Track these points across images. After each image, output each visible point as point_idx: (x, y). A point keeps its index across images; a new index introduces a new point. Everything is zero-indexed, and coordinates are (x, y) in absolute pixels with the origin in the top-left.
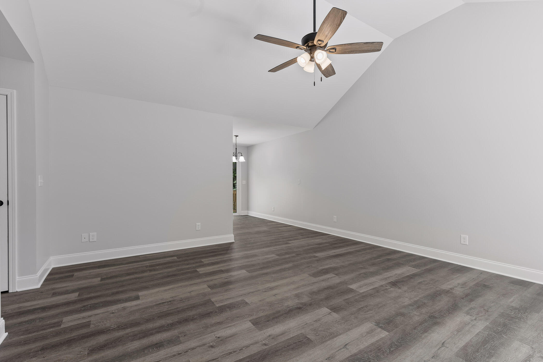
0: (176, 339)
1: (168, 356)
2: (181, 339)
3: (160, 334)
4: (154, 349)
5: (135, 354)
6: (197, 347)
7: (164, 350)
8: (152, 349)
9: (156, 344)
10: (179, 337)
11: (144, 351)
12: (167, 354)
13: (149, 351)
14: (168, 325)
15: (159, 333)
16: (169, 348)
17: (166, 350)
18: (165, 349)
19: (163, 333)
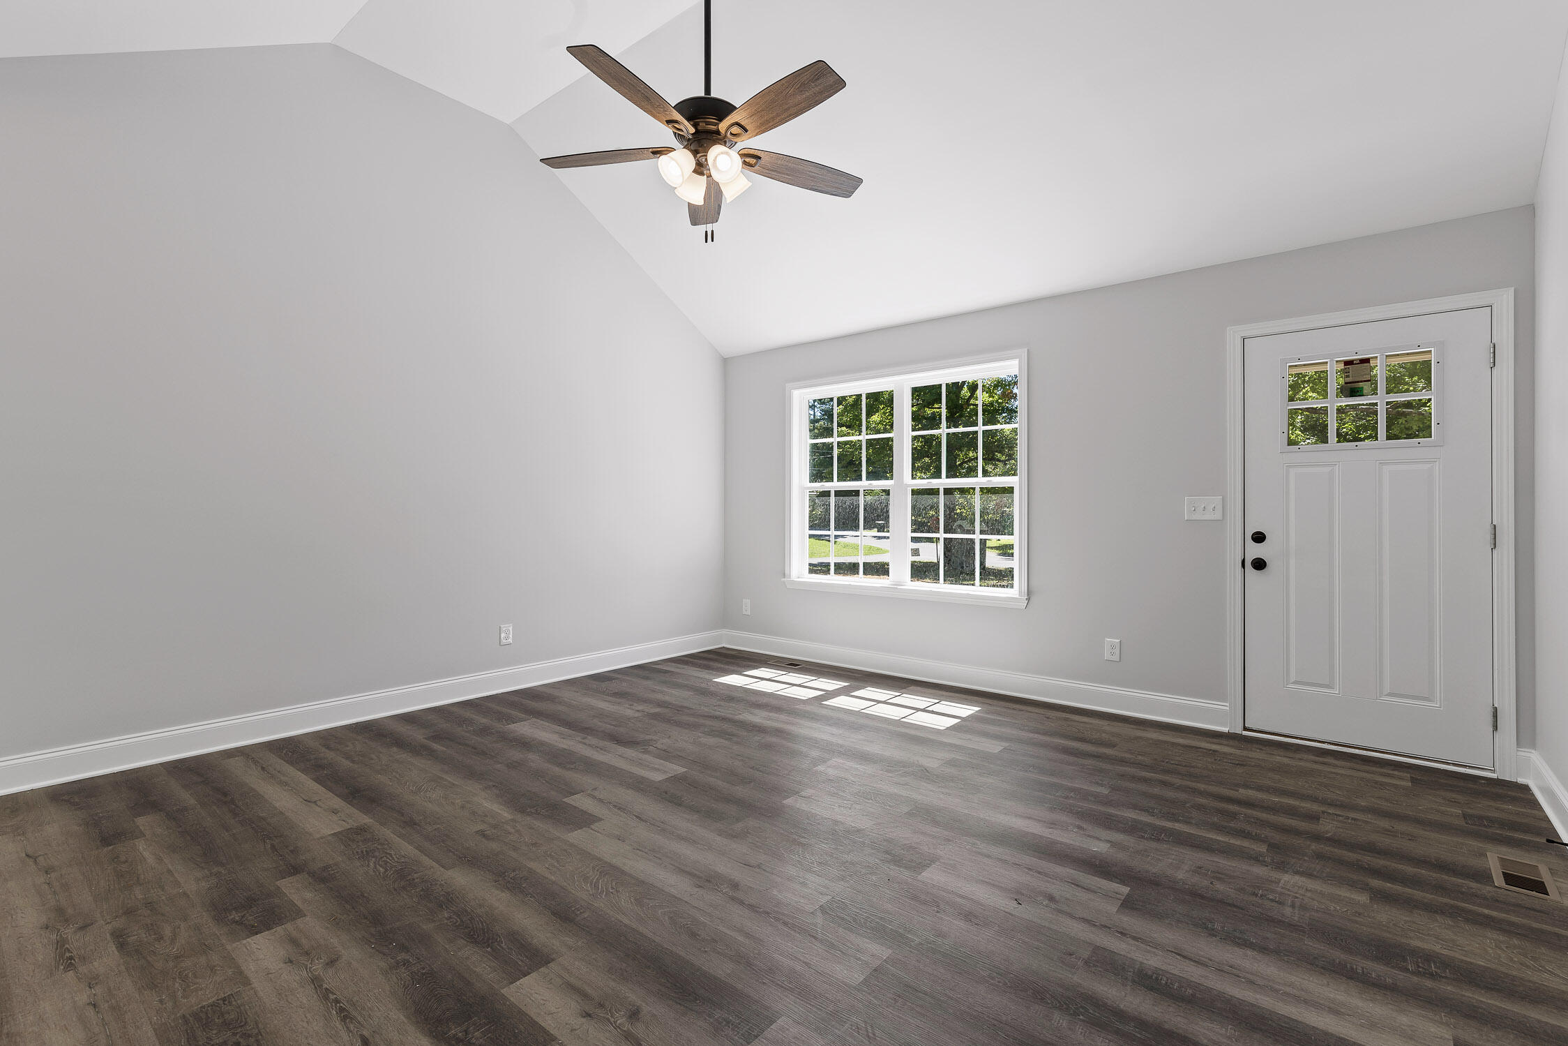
0: (1098, 962)
1: (1148, 948)
2: (1086, 954)
3: (1122, 1006)
4: (1167, 983)
5: (1219, 1005)
6: (1074, 918)
7: (1145, 962)
8: (1171, 986)
9: (1151, 990)
10: (1086, 963)
11: (1193, 995)
12: (1149, 952)
13: (1181, 987)
14: (1076, 1014)
15: (1122, 1011)
16: (1130, 958)
17: (1141, 959)
18: (1141, 963)
19: (1109, 1003)
